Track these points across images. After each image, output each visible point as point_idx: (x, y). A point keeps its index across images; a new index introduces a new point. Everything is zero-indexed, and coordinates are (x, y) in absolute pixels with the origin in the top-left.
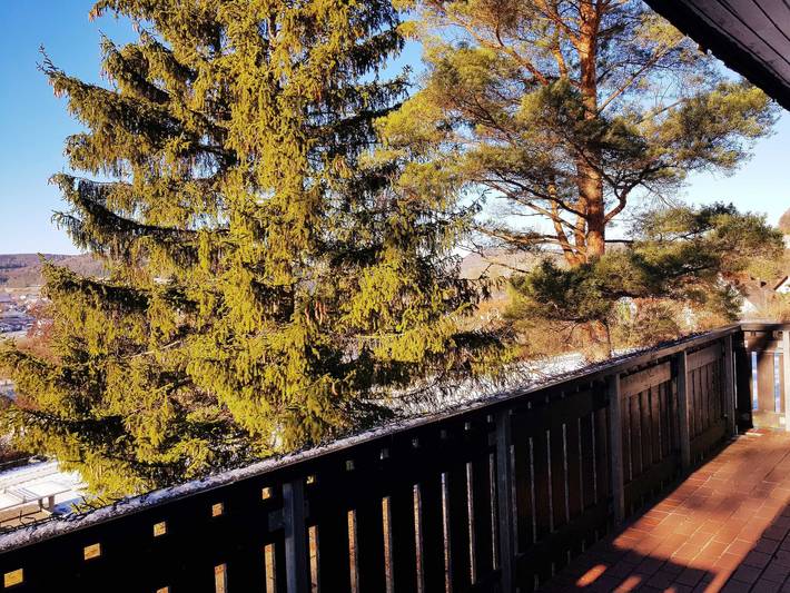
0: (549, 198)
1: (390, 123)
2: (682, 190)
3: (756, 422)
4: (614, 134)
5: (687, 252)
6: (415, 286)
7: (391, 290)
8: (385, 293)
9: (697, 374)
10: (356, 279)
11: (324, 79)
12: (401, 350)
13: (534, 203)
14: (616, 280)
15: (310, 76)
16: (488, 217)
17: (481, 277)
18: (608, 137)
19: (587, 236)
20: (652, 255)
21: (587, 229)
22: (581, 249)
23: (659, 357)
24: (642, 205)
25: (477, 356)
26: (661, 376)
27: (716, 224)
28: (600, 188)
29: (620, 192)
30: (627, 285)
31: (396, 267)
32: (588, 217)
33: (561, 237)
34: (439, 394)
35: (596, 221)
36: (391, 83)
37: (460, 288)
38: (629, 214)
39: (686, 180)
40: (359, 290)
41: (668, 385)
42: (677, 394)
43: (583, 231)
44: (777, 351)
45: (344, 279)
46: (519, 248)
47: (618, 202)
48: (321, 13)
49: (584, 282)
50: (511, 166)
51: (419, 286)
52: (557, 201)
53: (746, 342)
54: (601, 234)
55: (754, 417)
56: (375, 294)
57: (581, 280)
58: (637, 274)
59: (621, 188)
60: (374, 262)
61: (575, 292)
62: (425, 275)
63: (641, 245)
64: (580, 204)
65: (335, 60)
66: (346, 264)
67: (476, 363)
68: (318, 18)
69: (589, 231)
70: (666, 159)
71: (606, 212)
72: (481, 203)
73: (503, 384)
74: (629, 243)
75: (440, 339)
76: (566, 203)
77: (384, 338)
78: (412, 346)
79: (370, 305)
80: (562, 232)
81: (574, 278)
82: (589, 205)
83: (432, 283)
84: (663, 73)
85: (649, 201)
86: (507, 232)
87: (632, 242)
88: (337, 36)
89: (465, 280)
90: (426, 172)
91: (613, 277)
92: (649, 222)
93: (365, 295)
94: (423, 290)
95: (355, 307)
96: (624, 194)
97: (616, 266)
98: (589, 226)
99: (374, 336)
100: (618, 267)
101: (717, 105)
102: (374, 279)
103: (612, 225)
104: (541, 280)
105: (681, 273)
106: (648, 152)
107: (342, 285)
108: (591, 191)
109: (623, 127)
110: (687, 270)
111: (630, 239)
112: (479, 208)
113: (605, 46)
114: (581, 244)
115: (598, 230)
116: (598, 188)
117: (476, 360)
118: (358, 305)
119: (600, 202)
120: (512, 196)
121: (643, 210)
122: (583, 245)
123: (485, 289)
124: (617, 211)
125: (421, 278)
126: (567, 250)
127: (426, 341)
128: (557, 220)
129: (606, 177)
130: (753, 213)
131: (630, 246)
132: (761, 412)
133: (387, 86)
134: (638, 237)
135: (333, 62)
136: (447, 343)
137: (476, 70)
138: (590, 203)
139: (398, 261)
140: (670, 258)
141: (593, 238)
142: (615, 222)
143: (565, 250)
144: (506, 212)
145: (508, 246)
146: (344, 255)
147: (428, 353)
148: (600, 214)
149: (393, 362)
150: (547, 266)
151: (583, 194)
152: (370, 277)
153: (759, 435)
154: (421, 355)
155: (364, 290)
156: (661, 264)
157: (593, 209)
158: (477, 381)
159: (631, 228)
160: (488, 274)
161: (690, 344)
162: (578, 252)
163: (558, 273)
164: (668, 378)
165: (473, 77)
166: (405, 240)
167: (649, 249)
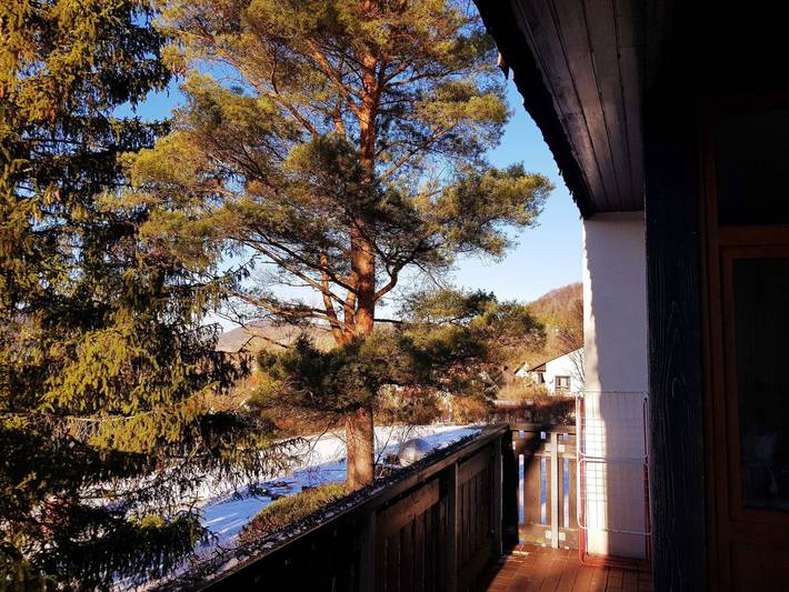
0: (321, 269)
1: (139, 159)
2: (451, 274)
3: (523, 537)
4: (388, 203)
5: (456, 338)
6: (152, 359)
7: (117, 361)
8: (109, 365)
9: (466, 487)
10: (74, 346)
11: (59, 97)
12: (126, 437)
13: (306, 274)
14: (381, 367)
15: (40, 89)
16: (255, 285)
17: (241, 350)
18: (383, 204)
19: (356, 314)
20: (420, 339)
21: (356, 305)
22: (349, 327)
23: (426, 476)
24: (412, 286)
25: (229, 442)
26: (427, 500)
27: (484, 311)
28: (372, 263)
29: (391, 269)
30: (394, 372)
31: (126, 333)
32: (359, 293)
33: (330, 312)
34: (176, 488)
35: (367, 298)
36: (157, 124)
37: (216, 362)
38: (400, 294)
39: (455, 264)
40: (75, 358)
41: (435, 508)
42: (444, 518)
43: (353, 308)
44: (545, 454)
45: (58, 344)
46: (287, 321)
47: (389, 280)
48: (64, 17)
49: (345, 368)
50: (275, 224)
51: (158, 359)
52: (328, 273)
53: (514, 443)
54: (371, 312)
55: (520, 531)
56: (96, 365)
57: (342, 363)
58: (405, 361)
59: (393, 264)
60: (101, 325)
61: (333, 379)
62: (166, 344)
63: (409, 327)
64: (352, 279)
65: (76, 75)
66: (63, 325)
67: (226, 449)
68: (60, 24)
69: (359, 307)
70: (438, 238)
71: (377, 290)
72: (249, 269)
73: (257, 474)
74: (398, 324)
75: (178, 425)
76: (337, 276)
77: (106, 420)
78: (141, 433)
79: (87, 380)
80: (332, 307)
81: (333, 362)
82: (360, 281)
83: (174, 356)
84: (437, 157)
85: (419, 282)
86: (275, 303)
87: (401, 322)
88: (81, 47)
89: (222, 353)
90: (175, 221)
91: (380, 362)
92: (418, 303)
93: (82, 366)
94: (160, 364)
95: (66, 381)
96: (396, 271)
97: (382, 350)
98: (359, 302)
99: (92, 419)
100: (384, 351)
101: (489, 188)
102: (97, 346)
103: (382, 304)
104: (295, 362)
105: (448, 361)
106: (422, 227)
107: (54, 352)
108: (364, 266)
109: (398, 197)
110: (454, 357)
111: (399, 320)
112: (247, 274)
113: (386, 126)
114: (350, 321)
115: (368, 307)
116: (370, 263)
117: (227, 446)
118: (71, 379)
119: (371, 278)
120: (281, 263)
121: (413, 291)
122: (352, 323)
123: (244, 364)
124: (388, 289)
125: (161, 348)
126: (335, 326)
127: (160, 428)
128: (326, 293)
129: (379, 252)
130: (519, 302)
131: (399, 327)
132: (528, 525)
133: (151, 126)
134: (407, 318)
135: (72, 78)
136: (186, 429)
137: (244, 112)
138: (362, 278)
139: (131, 325)
140: (439, 344)
141: (362, 317)
142: (386, 301)
143: (333, 327)
144: (273, 280)
145: (274, 317)
146: (62, 314)
147: (161, 441)
148: (371, 291)
149: (115, 452)
150: (302, 344)
151: (356, 269)
152: (92, 344)
153: (525, 553)
154: (151, 444)
155: (82, 359)
156: (429, 350)
157: (365, 285)
158: (228, 470)
159: (400, 309)
160: (248, 348)
161: (462, 453)
162: (346, 330)
163: (315, 354)
164: (436, 499)
165: (239, 119)
166: (144, 300)
167: (418, 332)
